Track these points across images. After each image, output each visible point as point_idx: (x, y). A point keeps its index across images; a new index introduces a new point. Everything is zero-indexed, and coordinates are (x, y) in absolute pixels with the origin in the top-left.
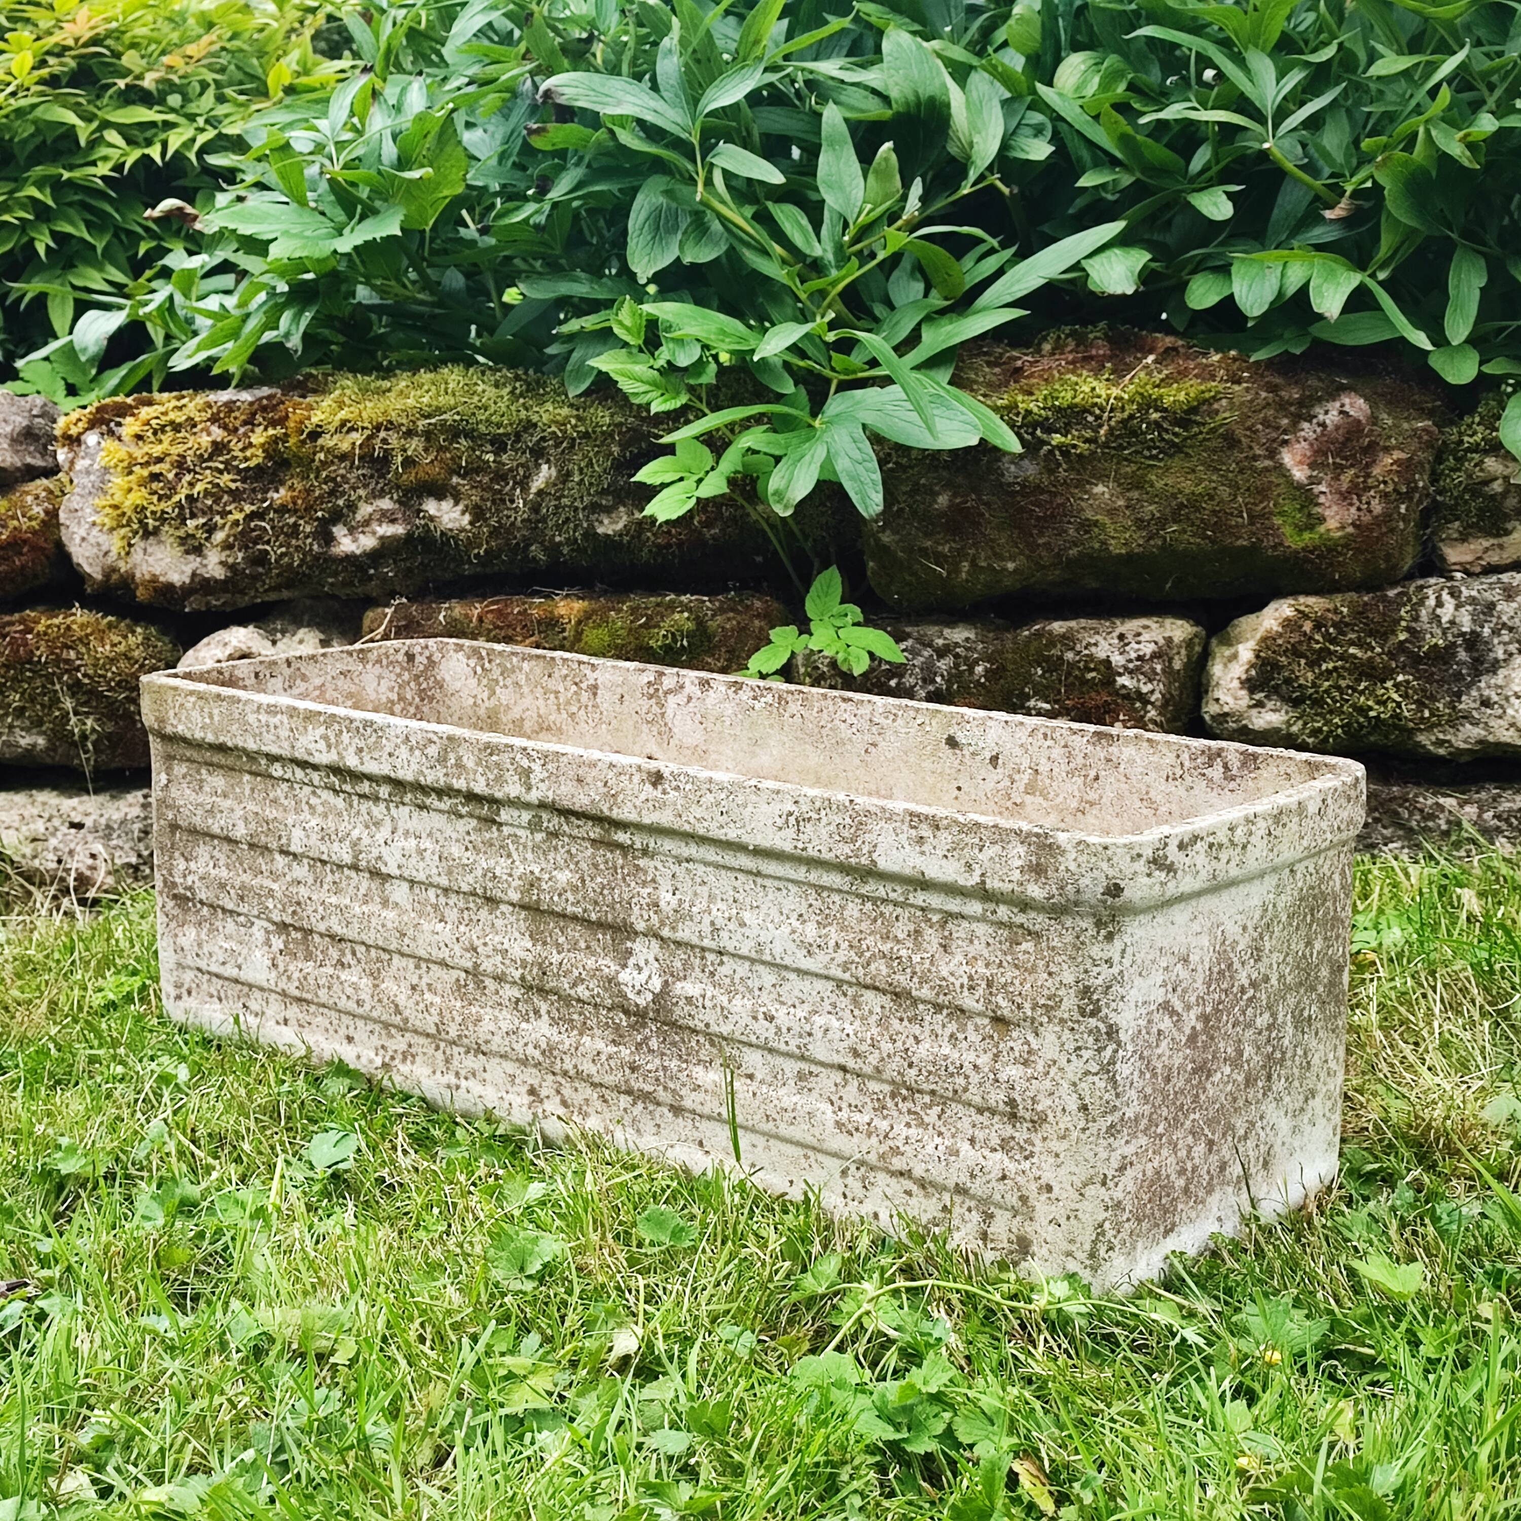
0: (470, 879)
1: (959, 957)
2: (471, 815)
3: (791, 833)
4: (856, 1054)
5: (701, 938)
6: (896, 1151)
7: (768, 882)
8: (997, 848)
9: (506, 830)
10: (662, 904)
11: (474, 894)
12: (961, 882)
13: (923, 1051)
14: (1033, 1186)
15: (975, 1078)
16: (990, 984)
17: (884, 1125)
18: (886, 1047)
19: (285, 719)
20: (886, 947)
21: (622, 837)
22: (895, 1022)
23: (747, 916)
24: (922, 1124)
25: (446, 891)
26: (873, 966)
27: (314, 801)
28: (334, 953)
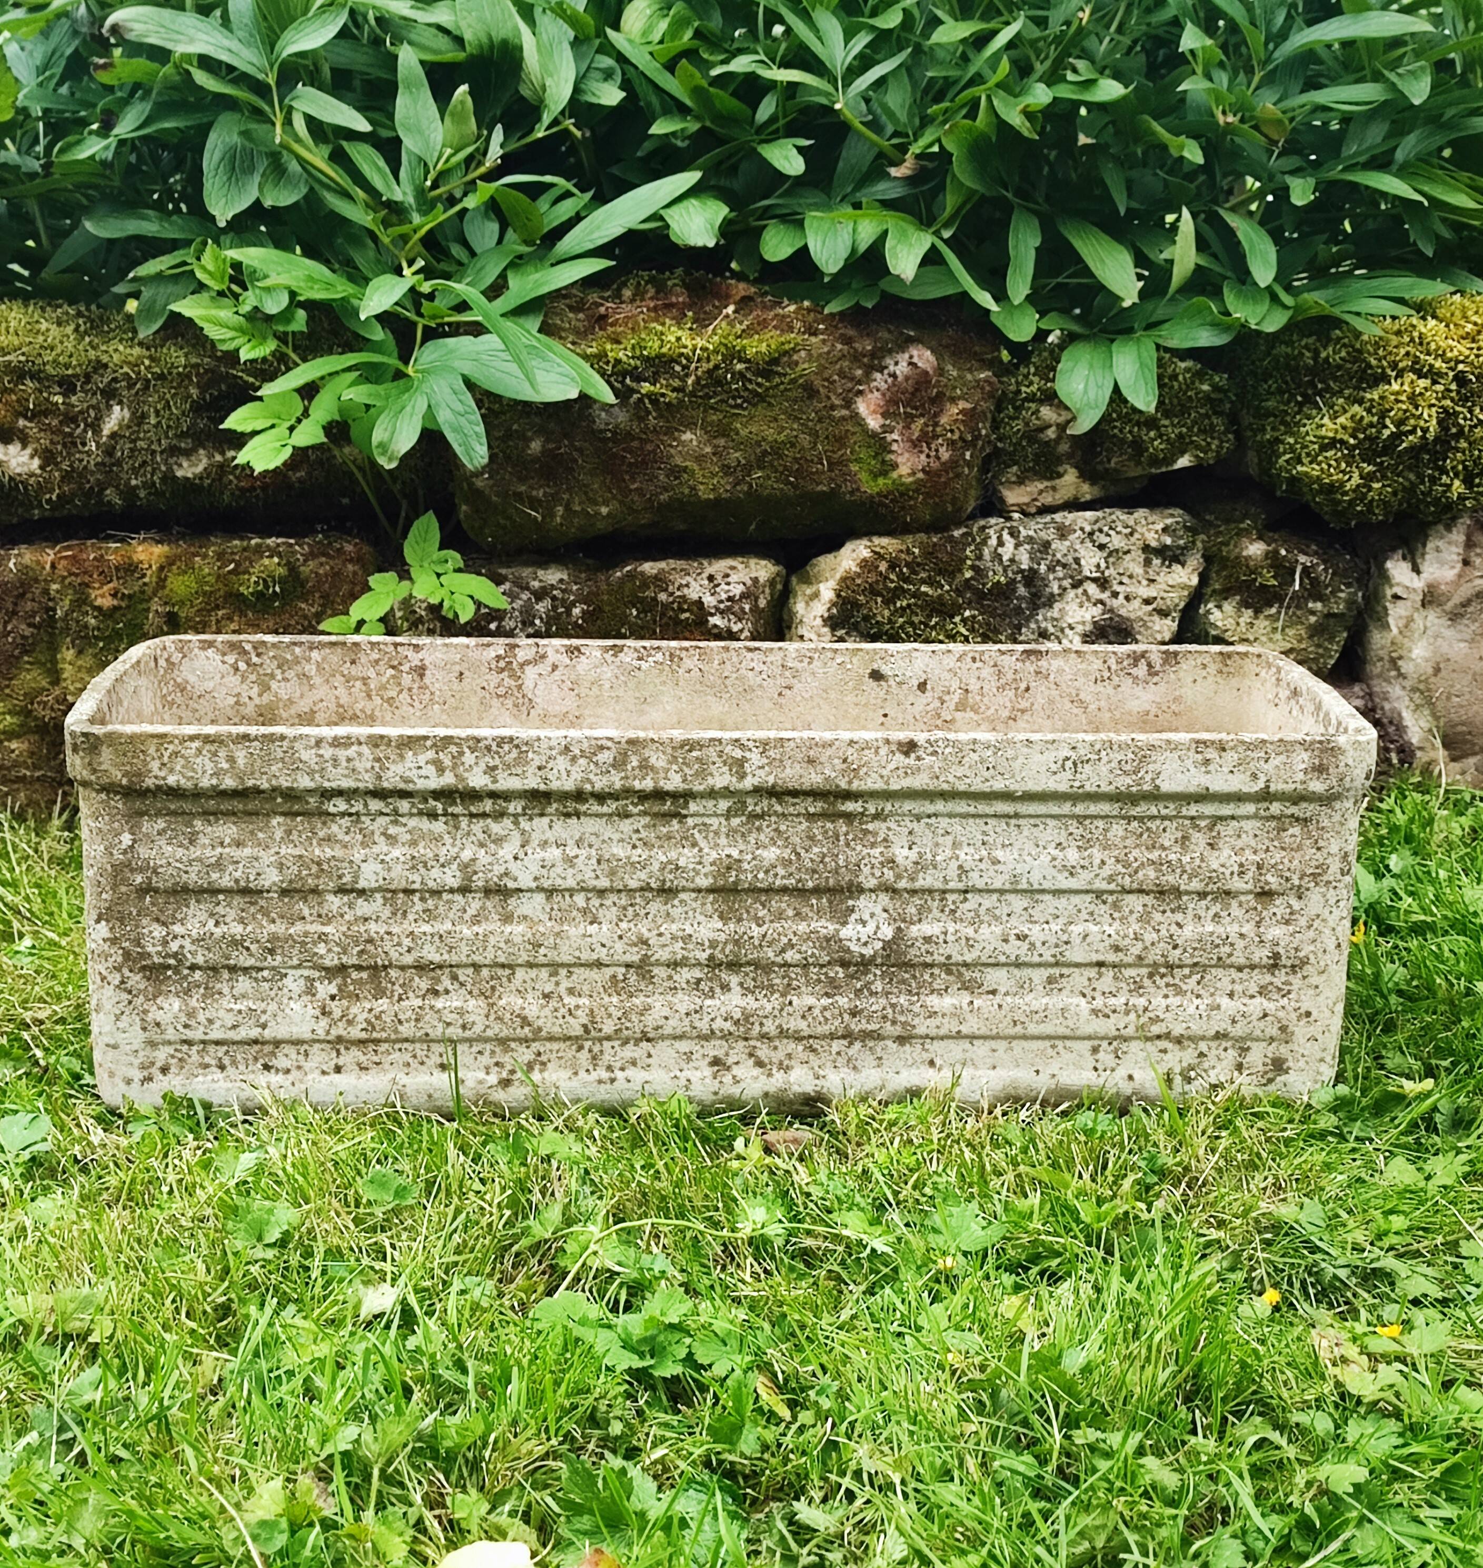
0: (643, 875)
1: (1226, 852)
2: (644, 813)
3: (1068, 774)
4: (1117, 949)
5: (946, 881)
6: (1156, 1020)
7: (1022, 822)
8: (1282, 758)
9: (690, 821)
10: (899, 860)
11: (646, 888)
12: (1246, 789)
13: (1190, 931)
14: (1294, 1016)
15: (1240, 944)
16: (1259, 867)
17: (1142, 1002)
18: (1150, 936)
19: (365, 749)
20: (1154, 855)
21: (850, 806)
22: (1157, 917)
23: (999, 854)
24: (1180, 992)
25: (601, 893)
26: (1140, 874)
27: (392, 830)
28: (423, 984)
